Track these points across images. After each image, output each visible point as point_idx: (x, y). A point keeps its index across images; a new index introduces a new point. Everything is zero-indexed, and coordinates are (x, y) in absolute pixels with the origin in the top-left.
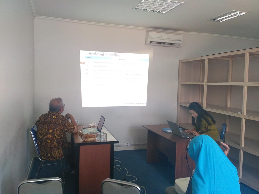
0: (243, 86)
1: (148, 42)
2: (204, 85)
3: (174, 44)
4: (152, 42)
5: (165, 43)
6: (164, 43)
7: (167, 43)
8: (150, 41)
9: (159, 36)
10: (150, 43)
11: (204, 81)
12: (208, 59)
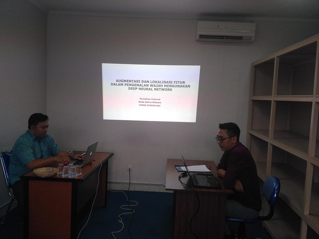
0: (312, 102)
1: (198, 37)
2: (271, 101)
3: (242, 37)
4: (203, 36)
5: (224, 36)
6: (222, 37)
7: (228, 37)
8: (200, 35)
9: (217, 26)
10: (200, 37)
11: (272, 95)
12: (277, 57)
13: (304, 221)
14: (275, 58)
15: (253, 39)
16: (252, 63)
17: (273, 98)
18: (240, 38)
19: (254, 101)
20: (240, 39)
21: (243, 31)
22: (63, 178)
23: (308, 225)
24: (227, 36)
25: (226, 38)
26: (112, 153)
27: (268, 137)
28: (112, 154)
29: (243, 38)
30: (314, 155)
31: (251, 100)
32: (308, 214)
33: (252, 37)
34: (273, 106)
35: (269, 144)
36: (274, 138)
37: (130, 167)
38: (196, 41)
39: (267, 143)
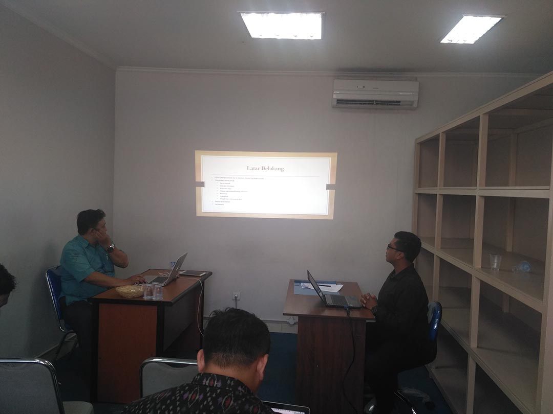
0: (476, 196)
1: (335, 103)
2: (436, 194)
3: (399, 102)
4: (342, 100)
5: (373, 101)
6: (370, 102)
7: (378, 102)
8: (338, 100)
9: (362, 87)
10: (338, 103)
11: (437, 187)
12: (442, 132)
13: (470, 357)
14: (439, 134)
15: (415, 105)
16: (416, 140)
17: (440, 190)
18: (397, 103)
19: (419, 195)
20: (397, 105)
21: (401, 93)
22: (145, 301)
23: (476, 363)
24: (376, 101)
25: (377, 104)
26: (210, 271)
27: (434, 246)
28: (211, 274)
29: (401, 103)
30: (480, 267)
31: (416, 194)
32: (476, 347)
33: (413, 102)
34: (439, 202)
35: (435, 256)
36: (441, 248)
37: (236, 295)
38: (333, 107)
39: (433, 255)
